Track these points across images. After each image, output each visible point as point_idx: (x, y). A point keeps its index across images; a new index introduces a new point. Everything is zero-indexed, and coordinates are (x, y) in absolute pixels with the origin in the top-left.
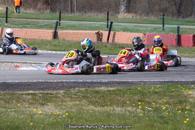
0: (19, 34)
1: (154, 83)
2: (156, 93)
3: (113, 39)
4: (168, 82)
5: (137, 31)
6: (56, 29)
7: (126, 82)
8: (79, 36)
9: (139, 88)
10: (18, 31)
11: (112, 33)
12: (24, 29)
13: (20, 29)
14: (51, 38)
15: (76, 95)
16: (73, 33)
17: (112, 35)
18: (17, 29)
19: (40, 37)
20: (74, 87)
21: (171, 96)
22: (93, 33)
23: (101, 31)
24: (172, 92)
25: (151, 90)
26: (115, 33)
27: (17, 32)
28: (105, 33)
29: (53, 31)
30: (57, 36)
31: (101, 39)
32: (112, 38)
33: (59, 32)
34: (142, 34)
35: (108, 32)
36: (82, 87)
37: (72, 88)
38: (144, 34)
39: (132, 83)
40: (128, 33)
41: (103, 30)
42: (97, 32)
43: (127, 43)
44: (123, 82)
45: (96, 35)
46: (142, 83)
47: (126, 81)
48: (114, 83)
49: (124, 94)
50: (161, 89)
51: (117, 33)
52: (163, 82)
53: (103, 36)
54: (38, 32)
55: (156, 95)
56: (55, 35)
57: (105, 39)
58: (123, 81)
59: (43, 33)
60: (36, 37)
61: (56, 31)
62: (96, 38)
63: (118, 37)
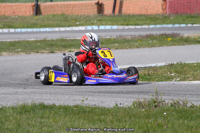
6: (37, 1)
8: (71, 9)
14: (31, 13)
16: (62, 5)
19: (14, 13)
22: (91, 4)
26: (122, 2)
29: (33, 4)
30: (40, 11)
33: (42, 5)
34: (161, 1)
38: (164, 1)
42: (96, 1)
51: (125, 2)
53: (105, 7)
54: (11, 6)
56: (37, 10)
59: (18, 7)
60: (9, 13)
61: (37, 4)
62: (96, 9)
63: (127, 7)
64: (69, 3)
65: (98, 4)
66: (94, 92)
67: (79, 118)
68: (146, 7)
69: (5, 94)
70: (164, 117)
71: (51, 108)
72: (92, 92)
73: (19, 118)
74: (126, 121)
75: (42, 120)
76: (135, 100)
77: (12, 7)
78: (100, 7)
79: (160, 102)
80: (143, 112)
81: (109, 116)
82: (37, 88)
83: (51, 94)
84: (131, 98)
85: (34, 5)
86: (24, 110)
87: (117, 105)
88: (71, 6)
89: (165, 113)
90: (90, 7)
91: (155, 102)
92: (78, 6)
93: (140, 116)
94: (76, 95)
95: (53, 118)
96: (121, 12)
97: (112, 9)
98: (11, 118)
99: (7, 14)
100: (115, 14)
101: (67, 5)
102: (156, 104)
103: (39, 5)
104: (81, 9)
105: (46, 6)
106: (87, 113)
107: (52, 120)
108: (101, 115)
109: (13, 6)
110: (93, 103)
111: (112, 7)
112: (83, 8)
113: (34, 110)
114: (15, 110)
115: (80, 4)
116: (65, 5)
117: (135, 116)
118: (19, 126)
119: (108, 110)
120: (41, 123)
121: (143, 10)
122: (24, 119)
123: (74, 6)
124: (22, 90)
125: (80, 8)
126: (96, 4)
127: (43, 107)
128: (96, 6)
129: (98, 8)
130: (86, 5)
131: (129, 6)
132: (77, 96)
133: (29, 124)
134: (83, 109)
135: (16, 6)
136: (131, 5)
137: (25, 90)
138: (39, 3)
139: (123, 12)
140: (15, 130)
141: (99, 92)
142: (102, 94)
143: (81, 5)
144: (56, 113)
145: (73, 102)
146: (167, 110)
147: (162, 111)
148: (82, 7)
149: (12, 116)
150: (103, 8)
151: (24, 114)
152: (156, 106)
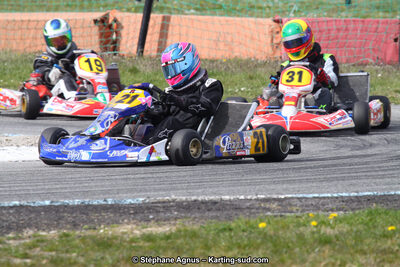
1: (320, 205)
2: (325, 241)
3: (160, 43)
4: (370, 199)
5: (251, 10)
7: (215, 203)
9: (262, 225)
11: (156, 18)
15: (26, 256)
17: (157, 29)
20: (19, 228)
21: (384, 252)
23: (115, 14)
24: (386, 236)
25: (307, 232)
26: (166, 19)
28: (131, 22)
31: (115, 42)
32: (156, 37)
34: (270, 21)
35: (140, 16)
36: (49, 227)
37: (9, 229)
38: (277, 21)
39: (236, 207)
40: (216, 18)
41: (120, 9)
42: (98, 15)
43: (213, 55)
44: (203, 202)
45: (95, 30)
46: (274, 206)
47: (212, 198)
48: (166, 206)
49: (207, 247)
50: (345, 228)
51: (175, 18)
52: (350, 200)
53: (123, 32)
55: (327, 249)
57: (128, 43)
58: (200, 198)
65: (102, 22)
68: (229, 39)
88: (32, 25)
121: (221, 46)
129: (101, 35)
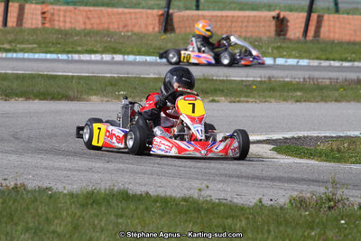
0: (68, 20)
6: (168, 6)
8: (229, 24)
10: (65, 11)
12: (82, 8)
13: (71, 8)
14: (157, 29)
16: (213, 16)
18: (63, 8)
19: (125, 26)
22: (265, 17)
27: (62, 14)
29: (161, 12)
30: (172, 25)
33: (178, 14)
56: (168, 24)
59: (133, 16)
60: (116, 26)
61: (168, 12)
62: (273, 28)
63: (329, 26)
64: (225, 13)
66: (230, 176)
67: (186, 221)
69: (70, 169)
70: (340, 228)
71: (139, 200)
72: (226, 175)
73: (79, 214)
74: (269, 232)
75: (120, 221)
76: (295, 194)
77: (123, 16)
78: (281, 24)
79: (339, 201)
80: (305, 216)
81: (241, 221)
82: (129, 163)
83: (152, 174)
84: (293, 190)
85: (162, 15)
86: (91, 200)
87: (261, 202)
89: (343, 222)
90: (262, 24)
91: (330, 200)
92: (240, 19)
93: (297, 224)
94: (197, 179)
95: (138, 218)
96: (319, 36)
97: (302, 30)
98: (65, 213)
99: (114, 27)
100: (308, 38)
101: (222, 16)
102: (332, 203)
103: (172, 15)
104: (246, 26)
105: (183, 16)
106: (202, 213)
107: (137, 221)
108: (227, 218)
109: (125, 14)
110: (222, 195)
111: (303, 25)
112: (251, 24)
113: (108, 202)
114: (75, 199)
115: (245, 17)
116: (217, 16)
117: (287, 223)
118: (76, 228)
119: (242, 209)
120: (117, 225)
122: (87, 217)
123: (234, 20)
124: (101, 165)
125: (245, 24)
126: (274, 18)
127: (125, 196)
128: (273, 23)
130: (257, 19)
131: (334, 26)
132: (198, 182)
133: (94, 227)
134: (198, 204)
135: (130, 13)
136: (338, 24)
137: (107, 165)
138: (171, 11)
139: (322, 35)
140: (67, 236)
141: (238, 177)
142: (244, 180)
143: (246, 20)
144: (147, 209)
145: (186, 192)
146: (349, 216)
147: (339, 218)
148: (248, 22)
149: (67, 209)
150: (287, 26)
151: (89, 206)
152: (329, 208)
